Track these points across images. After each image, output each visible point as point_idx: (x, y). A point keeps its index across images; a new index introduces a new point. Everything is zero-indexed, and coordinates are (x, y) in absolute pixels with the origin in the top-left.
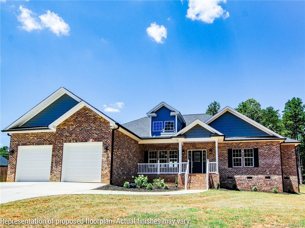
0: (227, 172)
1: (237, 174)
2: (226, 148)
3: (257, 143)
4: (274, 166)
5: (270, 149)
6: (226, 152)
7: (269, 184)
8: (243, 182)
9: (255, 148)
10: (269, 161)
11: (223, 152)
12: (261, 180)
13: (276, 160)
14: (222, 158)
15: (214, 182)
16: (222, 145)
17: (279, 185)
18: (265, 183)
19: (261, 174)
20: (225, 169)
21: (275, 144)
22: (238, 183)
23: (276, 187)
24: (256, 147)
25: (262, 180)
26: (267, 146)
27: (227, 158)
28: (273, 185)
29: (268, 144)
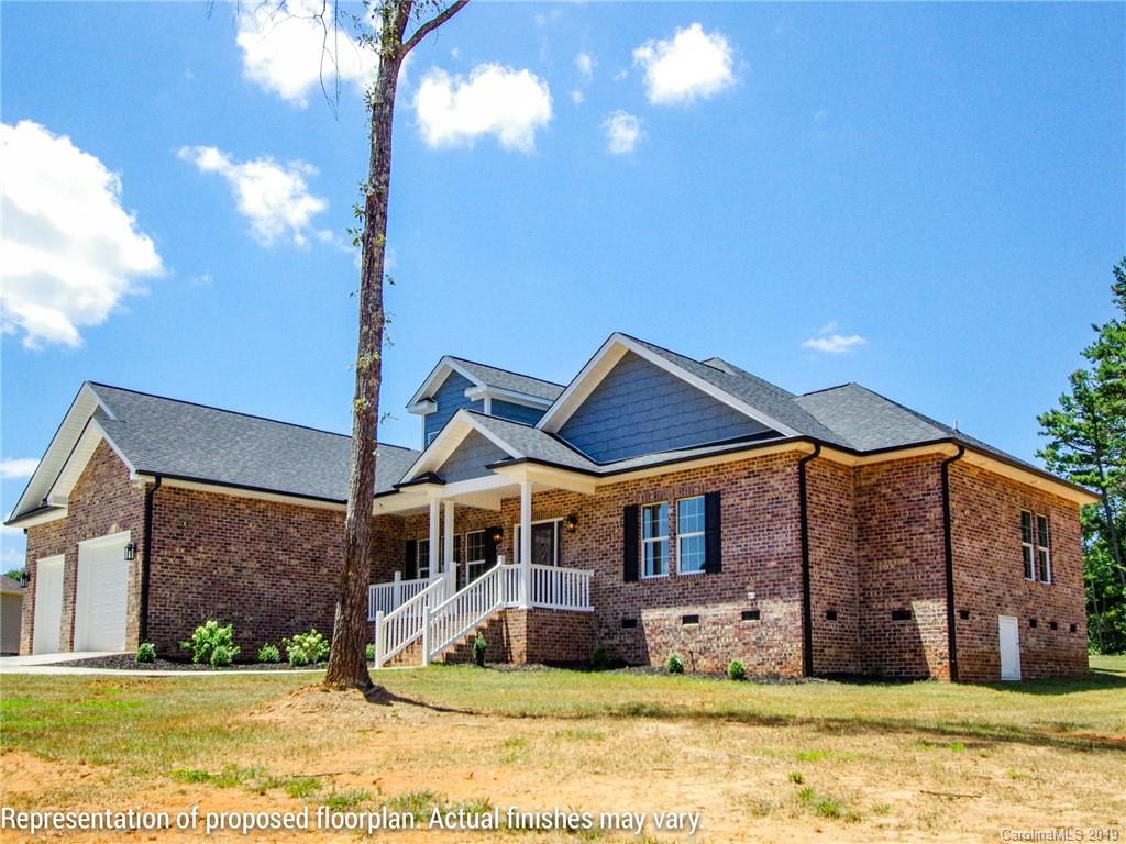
0: (622, 599)
1: (650, 603)
2: (621, 503)
3: (717, 469)
4: (773, 564)
5: (761, 491)
6: (618, 518)
7: (755, 643)
8: (670, 638)
9: (709, 491)
10: (755, 544)
11: (611, 520)
12: (726, 627)
13: (780, 538)
14: (608, 546)
15: (511, 639)
16: (607, 494)
17: (788, 645)
18: (740, 640)
19: (730, 599)
20: (613, 590)
21: (781, 467)
22: (652, 644)
23: (777, 655)
24: (713, 489)
25: (731, 627)
26: (752, 479)
27: (620, 545)
28: (768, 648)
29: (755, 468)
